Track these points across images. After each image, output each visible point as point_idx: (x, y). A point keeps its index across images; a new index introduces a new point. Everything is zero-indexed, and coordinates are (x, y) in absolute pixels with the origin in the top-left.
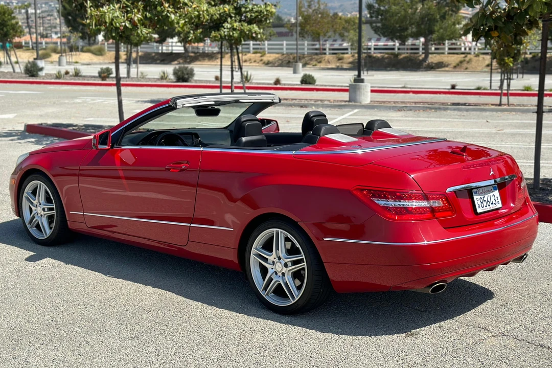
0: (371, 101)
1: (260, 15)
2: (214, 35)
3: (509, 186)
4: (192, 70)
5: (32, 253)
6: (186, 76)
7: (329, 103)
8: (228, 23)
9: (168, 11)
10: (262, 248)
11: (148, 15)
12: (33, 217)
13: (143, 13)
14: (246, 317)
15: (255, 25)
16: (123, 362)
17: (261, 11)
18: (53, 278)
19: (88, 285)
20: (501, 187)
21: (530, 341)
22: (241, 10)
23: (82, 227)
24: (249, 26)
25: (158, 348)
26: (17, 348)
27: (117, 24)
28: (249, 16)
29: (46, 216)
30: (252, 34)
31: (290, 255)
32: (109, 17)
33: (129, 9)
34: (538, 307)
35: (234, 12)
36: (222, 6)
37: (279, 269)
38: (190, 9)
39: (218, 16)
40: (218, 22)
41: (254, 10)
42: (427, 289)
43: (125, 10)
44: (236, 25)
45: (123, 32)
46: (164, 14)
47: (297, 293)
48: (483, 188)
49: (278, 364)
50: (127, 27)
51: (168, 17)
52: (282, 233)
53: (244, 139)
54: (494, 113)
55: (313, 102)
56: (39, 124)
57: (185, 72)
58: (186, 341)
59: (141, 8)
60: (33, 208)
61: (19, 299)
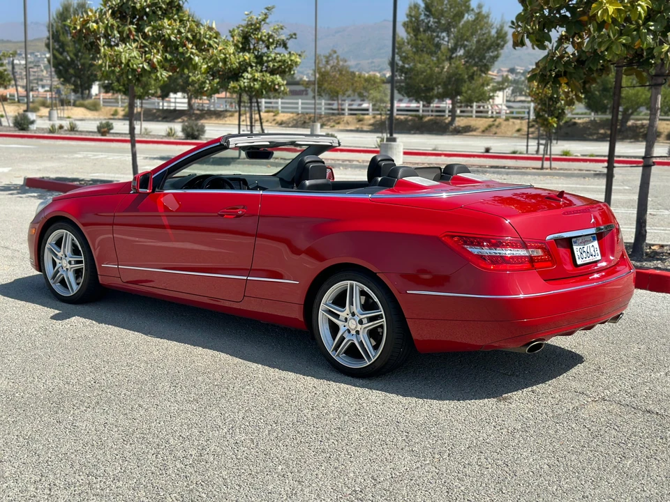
0: (404, 163)
1: (284, 65)
2: (233, 85)
3: (607, 237)
4: (203, 127)
5: (57, 312)
6: (196, 133)
7: (357, 163)
8: (248, 72)
9: (192, 53)
10: (333, 303)
11: (169, 57)
12: (58, 272)
13: (163, 54)
14: (315, 380)
15: (278, 76)
16: (185, 426)
17: (285, 61)
18: (86, 337)
19: (129, 345)
20: (599, 237)
21: (635, 406)
22: (262, 59)
23: (116, 282)
24: (272, 77)
25: (223, 412)
26: (60, 412)
27: (135, 66)
28: (271, 66)
29: (72, 270)
30: (275, 85)
31: (366, 310)
32: (125, 57)
33: (147, 49)
34: (635, 371)
35: (255, 61)
36: (241, 54)
37: (353, 327)
38: (215, 51)
39: (237, 65)
40: (237, 72)
41: (277, 59)
42: (523, 348)
43: (143, 50)
44: (257, 75)
45: (141, 75)
46: (187, 56)
47: (374, 354)
48: (583, 238)
49: (362, 429)
50: (145, 70)
51: (191, 59)
52: (358, 286)
53: (308, 183)
54: (537, 177)
55: (340, 162)
56: (41, 178)
57: (195, 128)
58: (253, 404)
59: (161, 48)
60: (57, 261)
61: (52, 359)
